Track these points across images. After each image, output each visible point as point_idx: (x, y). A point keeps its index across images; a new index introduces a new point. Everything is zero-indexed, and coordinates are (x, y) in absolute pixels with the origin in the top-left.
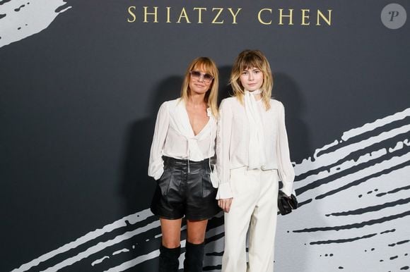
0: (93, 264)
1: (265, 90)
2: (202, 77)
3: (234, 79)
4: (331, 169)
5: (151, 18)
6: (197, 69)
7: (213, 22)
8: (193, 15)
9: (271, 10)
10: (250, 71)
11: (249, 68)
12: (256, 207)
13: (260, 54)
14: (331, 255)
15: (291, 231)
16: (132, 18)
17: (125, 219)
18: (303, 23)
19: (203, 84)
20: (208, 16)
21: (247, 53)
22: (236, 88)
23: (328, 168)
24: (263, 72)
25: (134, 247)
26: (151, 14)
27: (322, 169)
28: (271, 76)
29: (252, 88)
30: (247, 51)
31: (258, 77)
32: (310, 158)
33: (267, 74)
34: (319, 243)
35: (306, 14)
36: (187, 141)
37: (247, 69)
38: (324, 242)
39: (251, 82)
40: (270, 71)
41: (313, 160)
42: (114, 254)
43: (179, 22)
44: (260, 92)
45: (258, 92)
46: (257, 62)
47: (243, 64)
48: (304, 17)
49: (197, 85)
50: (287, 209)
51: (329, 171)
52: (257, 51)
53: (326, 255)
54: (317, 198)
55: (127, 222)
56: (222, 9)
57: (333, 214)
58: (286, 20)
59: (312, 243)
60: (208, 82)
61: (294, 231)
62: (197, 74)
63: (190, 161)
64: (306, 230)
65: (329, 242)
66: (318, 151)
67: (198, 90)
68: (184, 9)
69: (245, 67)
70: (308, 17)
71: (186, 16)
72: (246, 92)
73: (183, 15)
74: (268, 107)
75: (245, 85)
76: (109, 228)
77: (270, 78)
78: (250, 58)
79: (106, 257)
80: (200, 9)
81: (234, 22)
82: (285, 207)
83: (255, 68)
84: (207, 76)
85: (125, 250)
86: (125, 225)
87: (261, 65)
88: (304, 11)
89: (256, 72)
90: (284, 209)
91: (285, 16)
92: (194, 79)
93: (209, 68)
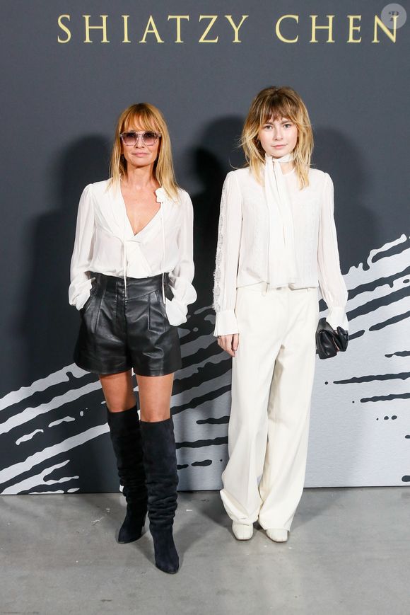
0: (18, 442)
1: (300, 155)
2: (140, 138)
3: (248, 137)
4: (395, 282)
5: (96, 35)
6: (130, 130)
7: (201, 40)
8: (167, 29)
9: (296, 18)
10: (277, 124)
11: (275, 118)
12: (282, 347)
13: (291, 93)
14: (394, 418)
15: (331, 382)
16: (64, 36)
17: (66, 369)
18: (351, 40)
19: (145, 150)
20: (192, 29)
21: (271, 92)
22: (252, 151)
23: (389, 281)
24: (298, 126)
25: (82, 414)
26: (95, 28)
27: (381, 282)
28: (310, 132)
29: (278, 153)
30: (271, 88)
31: (289, 134)
32: (361, 265)
33: (304, 129)
34: (375, 399)
35: (356, 23)
36: (123, 246)
37: (271, 121)
38: (383, 398)
39: (277, 143)
40: (309, 125)
41: (366, 267)
42: (50, 426)
43: (143, 41)
44: (292, 159)
45: (288, 158)
46: (289, 108)
47: (264, 111)
48: (351, 28)
49: (135, 154)
50: (329, 350)
51: (391, 286)
52: (288, 88)
53: (386, 418)
54: (372, 329)
55: (69, 374)
56: (215, 18)
57: (398, 354)
58: (322, 35)
59: (363, 400)
60: (152, 145)
61: (335, 382)
62: (132, 136)
63: (129, 279)
64: (354, 380)
65: (391, 397)
66: (373, 253)
67: (140, 161)
68: (151, 19)
69: (268, 117)
70: (359, 28)
71: (155, 31)
72: (268, 159)
73: (151, 28)
74: (304, 181)
75: (266, 147)
76: (40, 385)
77: (309, 135)
78: (276, 100)
79: (37, 431)
80: (179, 18)
81: (237, 40)
82: (327, 346)
83: (285, 119)
84: (149, 135)
85: (68, 419)
86: (67, 379)
87: (296, 113)
88: (351, 18)
89: (287, 126)
90: (325, 349)
91: (322, 28)
92: (130, 146)
93: (147, 122)
